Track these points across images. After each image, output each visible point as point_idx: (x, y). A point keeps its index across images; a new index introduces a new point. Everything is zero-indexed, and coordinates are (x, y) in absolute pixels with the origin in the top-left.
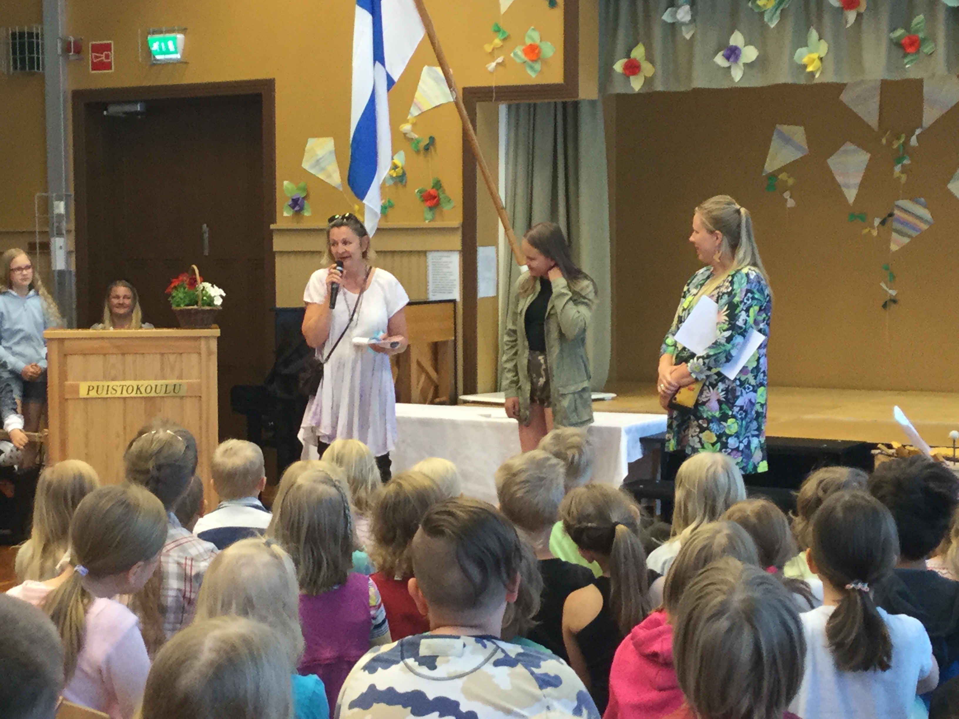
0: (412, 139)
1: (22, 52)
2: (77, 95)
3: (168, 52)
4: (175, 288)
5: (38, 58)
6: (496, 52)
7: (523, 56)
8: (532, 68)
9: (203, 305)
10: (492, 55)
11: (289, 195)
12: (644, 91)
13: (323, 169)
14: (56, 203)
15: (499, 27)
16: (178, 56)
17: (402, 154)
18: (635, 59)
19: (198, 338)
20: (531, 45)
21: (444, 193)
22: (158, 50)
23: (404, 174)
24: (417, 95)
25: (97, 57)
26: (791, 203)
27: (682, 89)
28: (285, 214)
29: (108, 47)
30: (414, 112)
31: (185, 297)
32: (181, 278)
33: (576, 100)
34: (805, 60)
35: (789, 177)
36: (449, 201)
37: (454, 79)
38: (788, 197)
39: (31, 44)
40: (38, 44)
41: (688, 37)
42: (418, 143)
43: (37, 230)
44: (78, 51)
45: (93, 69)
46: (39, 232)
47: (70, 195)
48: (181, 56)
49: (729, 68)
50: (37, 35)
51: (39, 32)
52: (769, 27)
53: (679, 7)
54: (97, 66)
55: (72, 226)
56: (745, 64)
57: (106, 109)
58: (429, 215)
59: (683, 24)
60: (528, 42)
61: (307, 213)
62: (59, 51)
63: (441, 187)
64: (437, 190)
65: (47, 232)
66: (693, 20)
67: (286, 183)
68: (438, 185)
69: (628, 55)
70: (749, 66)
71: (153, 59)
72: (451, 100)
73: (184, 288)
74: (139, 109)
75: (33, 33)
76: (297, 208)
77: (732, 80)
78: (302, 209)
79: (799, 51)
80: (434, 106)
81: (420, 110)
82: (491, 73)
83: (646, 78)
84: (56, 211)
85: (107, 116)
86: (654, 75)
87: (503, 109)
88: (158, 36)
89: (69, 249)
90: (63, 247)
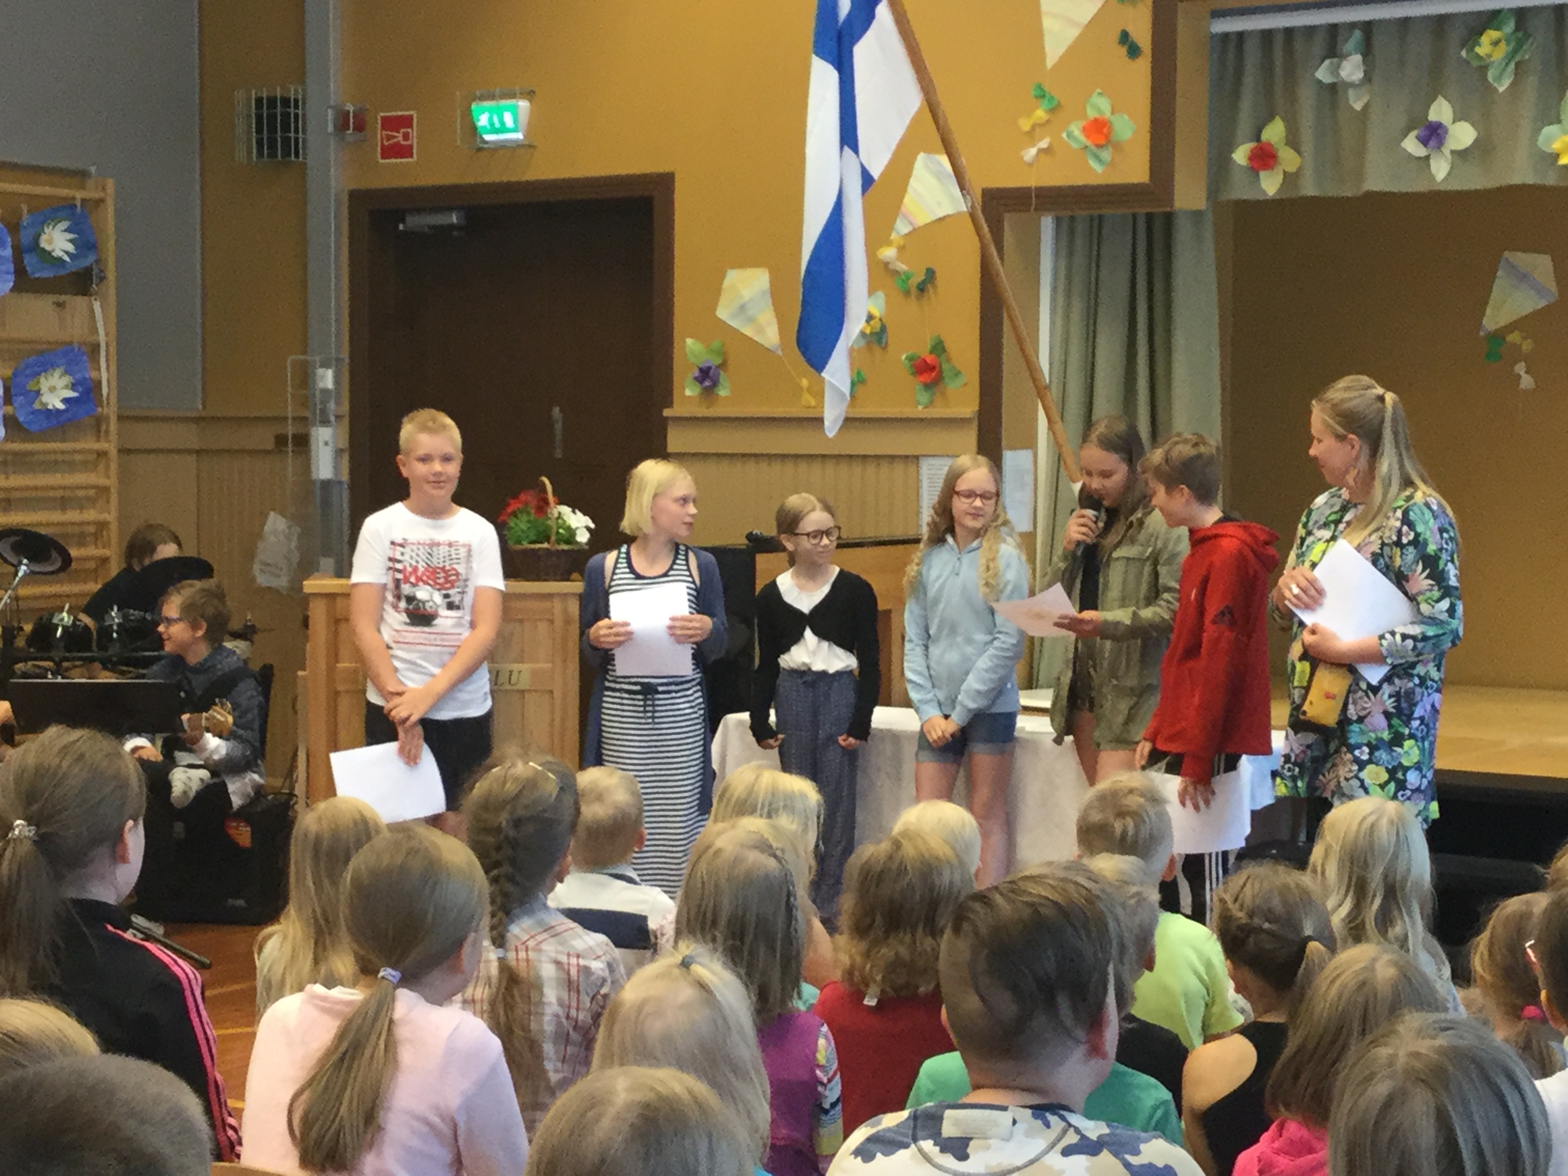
0: (897, 273)
1: (272, 129)
2: (356, 197)
3: (503, 129)
4: (514, 514)
5: (297, 139)
6: (1037, 129)
7: (1082, 138)
8: (1098, 158)
9: (558, 542)
10: (1031, 136)
11: (693, 360)
12: (1284, 197)
13: (751, 320)
14: (320, 371)
15: (1042, 90)
16: (519, 136)
17: (880, 296)
18: (1269, 144)
19: (549, 596)
20: (1096, 121)
21: (949, 360)
22: (489, 127)
23: (883, 329)
24: (907, 200)
25: (389, 138)
26: (1527, 382)
27: (1348, 192)
28: (688, 392)
29: (407, 122)
30: (902, 228)
31: (529, 528)
32: (523, 497)
33: (1169, 209)
34: (1556, 146)
35: (1525, 338)
36: (958, 374)
37: (970, 175)
38: (1522, 373)
39: (286, 116)
40: (296, 116)
41: (1358, 106)
42: (908, 278)
43: (290, 415)
44: (360, 127)
45: (384, 157)
46: (294, 419)
47: (343, 360)
48: (525, 137)
49: (1427, 158)
50: (296, 101)
51: (300, 97)
52: (1496, 89)
53: (1343, 57)
54: (387, 152)
55: (345, 408)
56: (1453, 152)
57: (403, 221)
58: (924, 397)
59: (1352, 85)
60: (1091, 114)
61: (723, 392)
62: (330, 128)
63: (944, 350)
64: (938, 356)
65: (305, 419)
66: (1368, 78)
67: (689, 341)
68: (939, 347)
69: (1258, 138)
70: (1461, 155)
71: (479, 140)
72: (964, 208)
73: (529, 514)
74: (455, 221)
75: (289, 99)
76: (707, 383)
77: (1432, 178)
78: (715, 384)
79: (1547, 130)
80: (934, 218)
81: (911, 224)
82: (1030, 165)
83: (1285, 173)
84: (321, 385)
85: (405, 233)
86: (1300, 169)
87: (1047, 224)
88: (487, 104)
89: (341, 446)
90: (330, 443)
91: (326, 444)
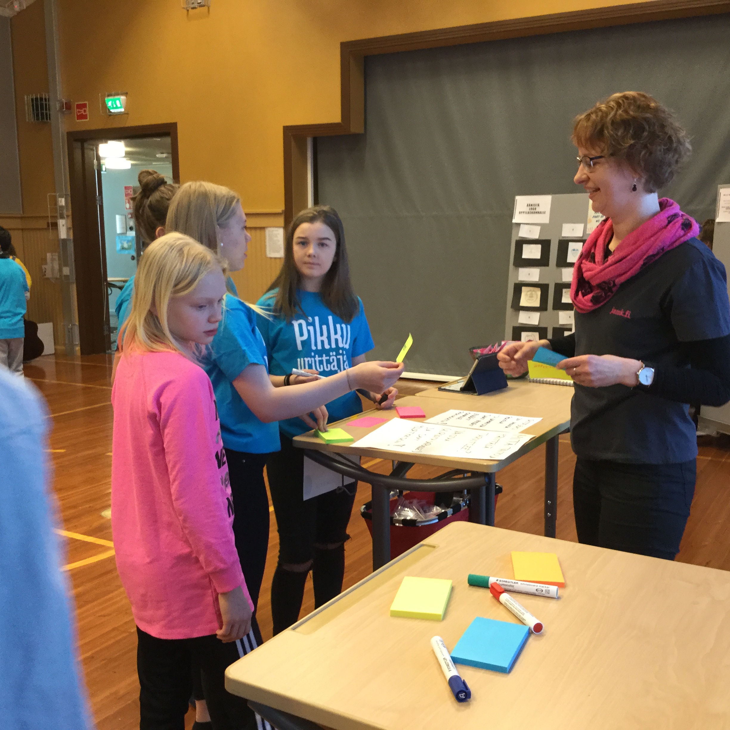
1: (37, 110)
2: (70, 134)
3: (117, 108)
5: (46, 113)
14: (59, 199)
16: (122, 110)
22: (112, 107)
25: (79, 112)
29: (84, 106)
33: (349, 133)
39: (42, 105)
40: (46, 105)
43: (49, 215)
44: (68, 108)
45: (77, 119)
46: (51, 217)
47: (68, 195)
48: (125, 110)
50: (45, 100)
51: (47, 98)
54: (79, 117)
55: (70, 213)
62: (58, 109)
65: (56, 217)
71: (108, 111)
75: (43, 98)
84: (60, 204)
87: (309, 139)
88: (110, 98)
89: (69, 226)
90: (65, 226)
91: (63, 225)
